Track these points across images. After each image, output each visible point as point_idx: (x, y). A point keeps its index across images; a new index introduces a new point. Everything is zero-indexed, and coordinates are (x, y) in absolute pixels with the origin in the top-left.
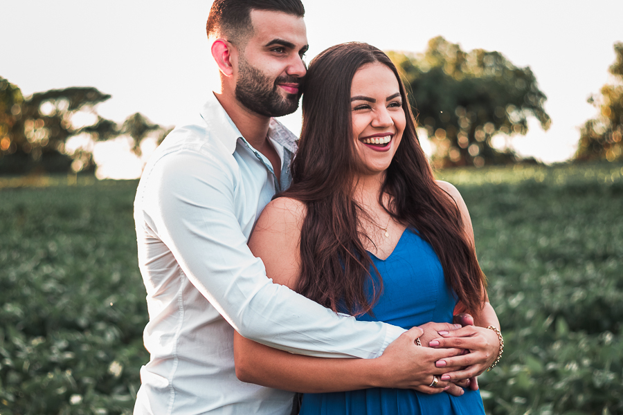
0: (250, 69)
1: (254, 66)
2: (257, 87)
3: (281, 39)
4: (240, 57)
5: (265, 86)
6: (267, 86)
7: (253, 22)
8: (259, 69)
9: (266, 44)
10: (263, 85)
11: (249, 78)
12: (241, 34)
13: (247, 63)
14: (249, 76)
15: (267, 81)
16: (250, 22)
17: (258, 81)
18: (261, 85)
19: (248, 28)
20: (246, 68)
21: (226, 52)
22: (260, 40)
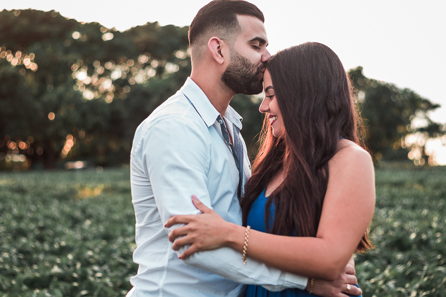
0: (240, 58)
1: (243, 55)
2: (245, 71)
3: (259, 36)
4: (231, 50)
5: (251, 70)
6: (253, 70)
7: (240, 23)
8: (247, 58)
9: (250, 40)
10: (249, 70)
11: (239, 65)
12: (231, 32)
13: (237, 53)
14: (239, 63)
15: (253, 67)
16: (238, 23)
17: (246, 67)
18: (248, 69)
19: (237, 27)
20: (237, 57)
21: (219, 47)
22: (246, 36)
